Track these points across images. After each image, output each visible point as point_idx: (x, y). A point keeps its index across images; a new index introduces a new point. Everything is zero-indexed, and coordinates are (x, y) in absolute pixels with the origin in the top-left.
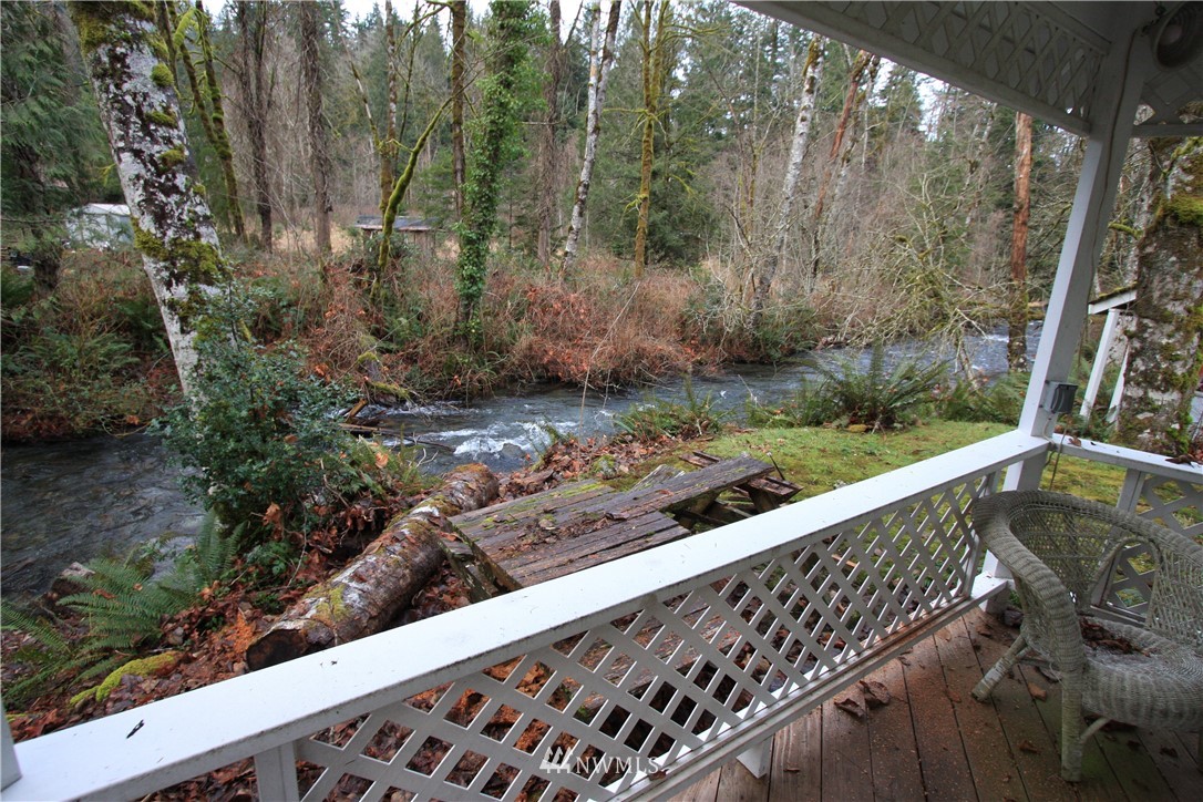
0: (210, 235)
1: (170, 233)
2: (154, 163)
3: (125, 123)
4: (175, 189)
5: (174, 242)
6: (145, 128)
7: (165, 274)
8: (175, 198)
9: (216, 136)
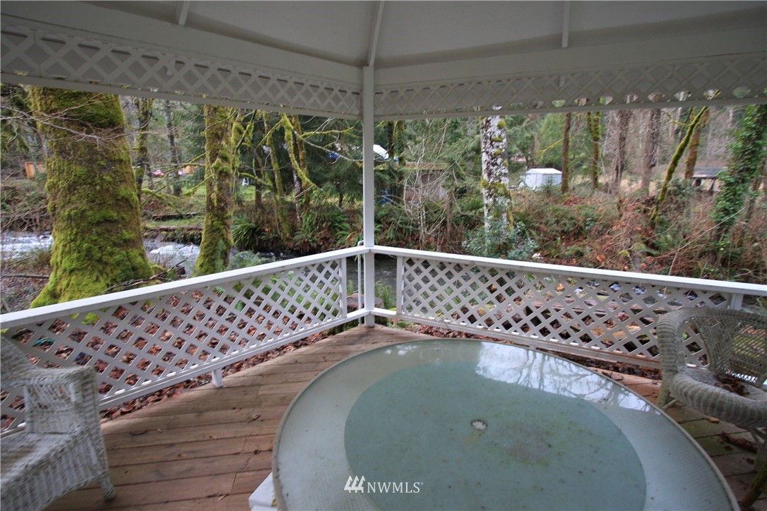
0: (505, 180)
1: (491, 180)
2: (491, 155)
3: (486, 143)
4: (496, 164)
5: (492, 183)
6: (491, 144)
7: (487, 194)
8: (496, 167)
9: (593, 128)
